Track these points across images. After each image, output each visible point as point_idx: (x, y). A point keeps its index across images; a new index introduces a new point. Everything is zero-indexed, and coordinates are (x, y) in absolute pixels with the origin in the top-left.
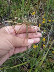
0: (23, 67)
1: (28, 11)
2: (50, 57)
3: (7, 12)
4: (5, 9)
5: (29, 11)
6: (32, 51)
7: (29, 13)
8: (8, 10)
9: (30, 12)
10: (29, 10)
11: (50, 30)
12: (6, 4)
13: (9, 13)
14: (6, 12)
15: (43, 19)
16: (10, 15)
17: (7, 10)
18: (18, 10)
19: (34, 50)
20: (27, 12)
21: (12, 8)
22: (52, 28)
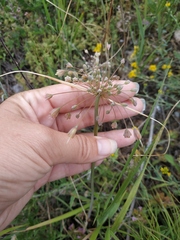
0: (73, 225)
1: (83, 39)
2: (159, 186)
3: (15, 46)
4: (6, 39)
5: (84, 41)
6: (101, 172)
7: (88, 47)
8: (16, 41)
9: (90, 44)
10: (85, 36)
11: (155, 97)
12: (10, 22)
13: (20, 50)
14: (12, 47)
15: (133, 65)
16: (24, 56)
17: (13, 41)
18: (49, 40)
19: (106, 168)
20: (80, 45)
21: (30, 34)
22: (160, 91)
